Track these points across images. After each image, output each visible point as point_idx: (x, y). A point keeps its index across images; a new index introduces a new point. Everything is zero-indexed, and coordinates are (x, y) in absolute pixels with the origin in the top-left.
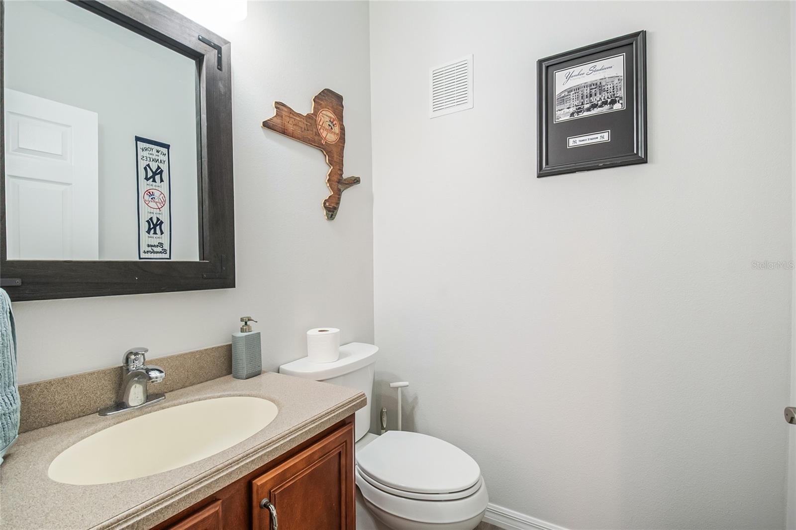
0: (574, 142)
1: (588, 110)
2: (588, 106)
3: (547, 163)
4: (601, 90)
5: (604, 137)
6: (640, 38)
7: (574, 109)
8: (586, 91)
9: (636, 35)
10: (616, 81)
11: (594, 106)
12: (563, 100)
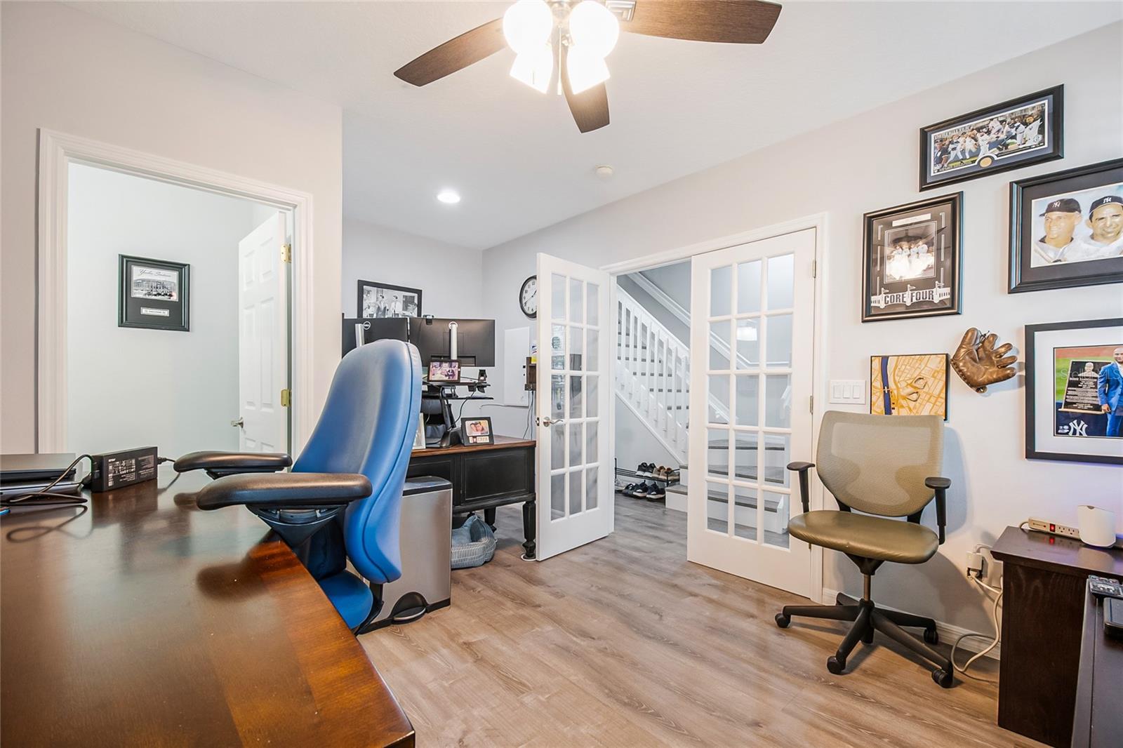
0: (145, 311)
1: (155, 295)
2: (156, 293)
3: (126, 320)
4: (164, 287)
5: (166, 313)
6: (186, 267)
7: (146, 292)
8: (155, 285)
9: (185, 265)
10: (173, 285)
11: (159, 294)
12: (138, 284)
